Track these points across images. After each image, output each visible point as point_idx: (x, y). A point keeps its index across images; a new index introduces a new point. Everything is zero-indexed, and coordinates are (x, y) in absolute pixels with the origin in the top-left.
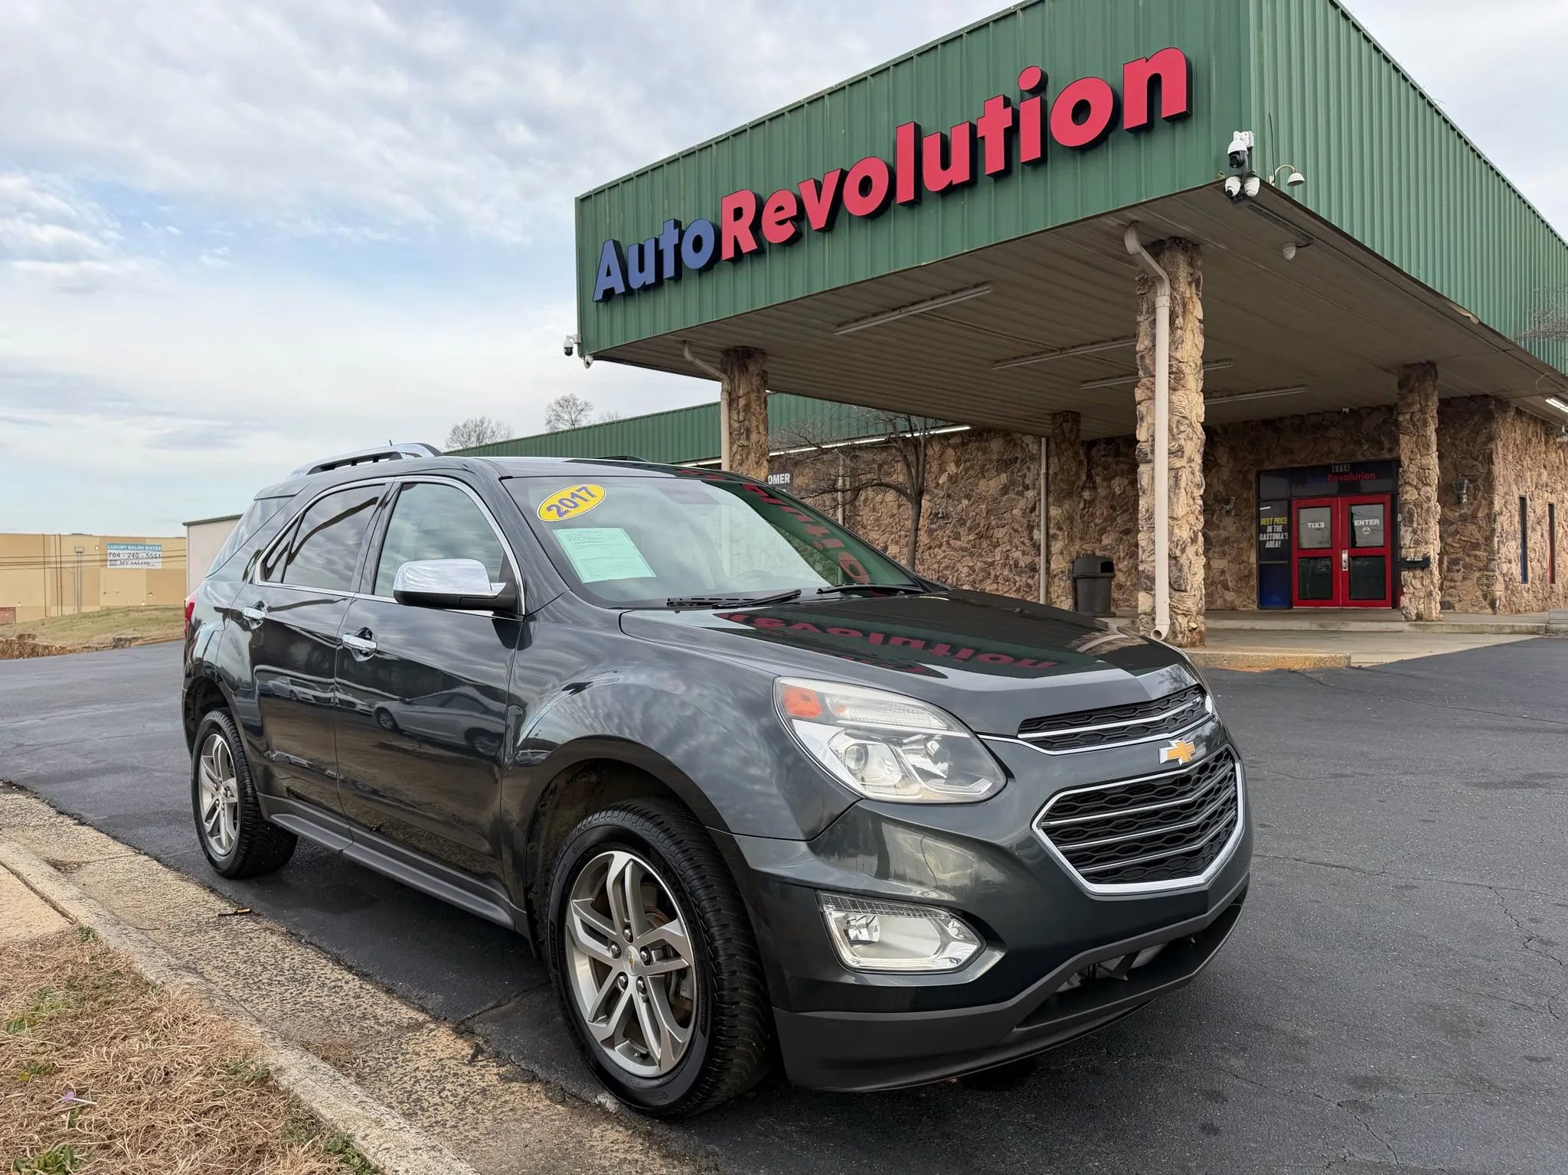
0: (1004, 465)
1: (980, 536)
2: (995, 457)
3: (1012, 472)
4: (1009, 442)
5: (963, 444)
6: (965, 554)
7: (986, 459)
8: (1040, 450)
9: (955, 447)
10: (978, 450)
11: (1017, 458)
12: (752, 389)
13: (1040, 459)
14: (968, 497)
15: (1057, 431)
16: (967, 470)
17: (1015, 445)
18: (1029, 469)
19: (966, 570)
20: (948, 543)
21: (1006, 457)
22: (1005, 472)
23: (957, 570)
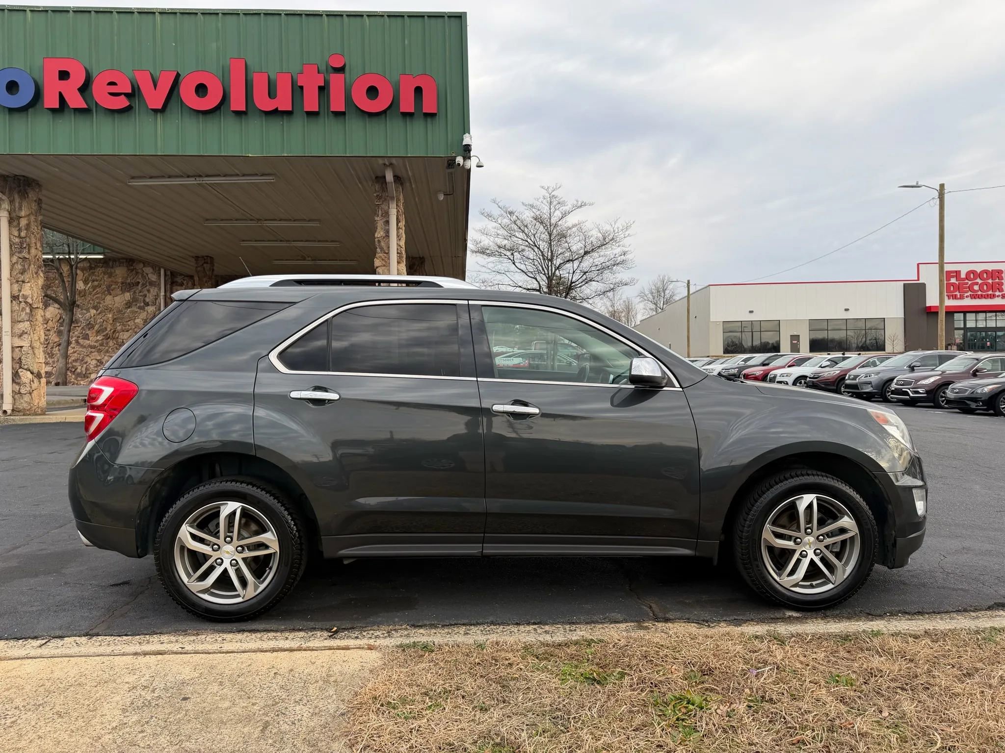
0: (127, 287)
1: (107, 337)
2: (120, 280)
3: (135, 292)
4: (132, 270)
5: (91, 268)
6: (93, 350)
7: (112, 281)
8: (160, 279)
9: (83, 270)
10: (104, 274)
11: (139, 283)
12: (32, 213)
13: (159, 285)
14: (96, 308)
15: (199, 269)
16: (94, 288)
17: (137, 273)
18: (149, 291)
19: (94, 362)
20: (77, 342)
21: (129, 281)
22: (128, 291)
23: (86, 363)
